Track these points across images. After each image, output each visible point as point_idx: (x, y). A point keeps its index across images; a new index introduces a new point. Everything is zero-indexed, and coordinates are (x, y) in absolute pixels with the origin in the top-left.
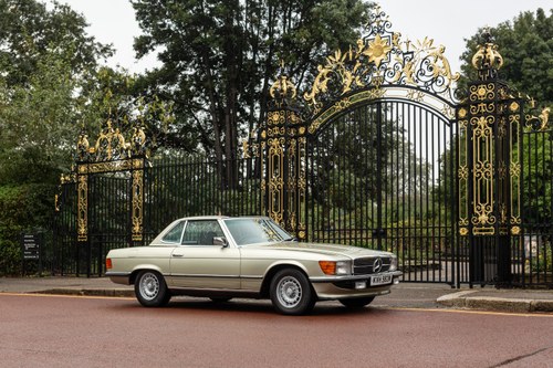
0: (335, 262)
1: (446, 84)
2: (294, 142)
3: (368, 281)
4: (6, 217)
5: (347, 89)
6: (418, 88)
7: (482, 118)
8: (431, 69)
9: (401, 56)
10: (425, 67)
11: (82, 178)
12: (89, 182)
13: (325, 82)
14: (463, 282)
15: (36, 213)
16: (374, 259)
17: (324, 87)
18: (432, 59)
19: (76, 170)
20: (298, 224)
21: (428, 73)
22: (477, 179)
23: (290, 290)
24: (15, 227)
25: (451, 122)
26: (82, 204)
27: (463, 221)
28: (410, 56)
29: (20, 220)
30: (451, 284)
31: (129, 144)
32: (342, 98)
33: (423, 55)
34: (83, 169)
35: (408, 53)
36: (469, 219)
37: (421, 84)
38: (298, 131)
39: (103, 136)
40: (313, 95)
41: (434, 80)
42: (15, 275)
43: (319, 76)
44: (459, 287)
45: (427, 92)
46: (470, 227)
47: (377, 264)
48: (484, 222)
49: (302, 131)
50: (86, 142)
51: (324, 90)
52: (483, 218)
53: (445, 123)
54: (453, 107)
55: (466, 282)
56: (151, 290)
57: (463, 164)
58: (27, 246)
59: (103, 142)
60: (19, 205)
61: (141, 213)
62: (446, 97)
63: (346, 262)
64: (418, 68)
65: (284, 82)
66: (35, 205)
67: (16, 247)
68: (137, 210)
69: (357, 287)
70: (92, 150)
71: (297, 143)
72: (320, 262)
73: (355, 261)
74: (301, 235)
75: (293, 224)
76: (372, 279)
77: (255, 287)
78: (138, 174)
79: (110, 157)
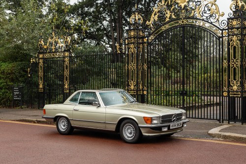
0: (151, 118)
1: (217, 18)
2: (141, 46)
3: (169, 127)
4: (6, 78)
5: (167, 20)
6: (203, 20)
7: (235, 36)
8: (210, 10)
9: (194, 3)
10: (206, 9)
11: (41, 61)
12: (44, 62)
13: (157, 16)
14: (225, 120)
15: (20, 77)
16: (172, 115)
17: (156, 18)
18: (210, 5)
19: (38, 57)
20: (143, 87)
21: (208, 12)
22: (232, 67)
23: (129, 131)
24: (10, 84)
25: (220, 37)
26: (41, 73)
27: (225, 89)
28: (199, 3)
29: (12, 80)
30: (219, 120)
31: (62, 44)
32: (165, 24)
33: (205, 3)
34: (41, 56)
35: (198, 2)
36: (228, 88)
37: (204, 18)
38: (143, 40)
39: (50, 40)
40: (151, 22)
41: (211, 16)
42: (10, 107)
43: (154, 13)
44: (223, 122)
45: (208, 22)
46: (229, 92)
47: (174, 117)
48: (235, 90)
49: (145, 40)
50: (43, 43)
51: (156, 20)
52: (235, 88)
53: (216, 38)
54: (221, 30)
55: (227, 120)
56: (64, 126)
57: (225, 59)
58: (15, 93)
60: (12, 73)
61: (68, 79)
62: (217, 24)
63: (157, 117)
64: (203, 9)
65: (137, 15)
66: (19, 73)
67: (10, 93)
68: (67, 77)
69: (163, 130)
70: (45, 47)
71: (143, 46)
72: (144, 117)
73: (162, 116)
74: (145, 93)
75: (141, 87)
76: (171, 126)
77: (113, 128)
78: (67, 59)
79: (53, 50)
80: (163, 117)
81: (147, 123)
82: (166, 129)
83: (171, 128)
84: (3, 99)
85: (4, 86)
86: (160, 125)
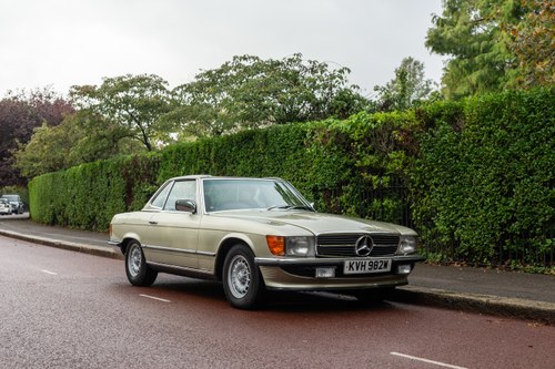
0: (286, 239)
3: (339, 268)
23: (241, 274)
47: (361, 244)
63: (307, 238)
69: (319, 275)
72: (268, 237)
73: (320, 237)
76: (347, 264)
77: (208, 267)
80: (322, 239)
81: (273, 253)
82: (329, 274)
83: (346, 271)
86: (313, 259)
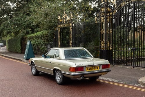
2: (109, 18)
4: (45, 39)
11: (59, 29)
12: (61, 30)
19: (58, 27)
20: (110, 45)
24: (46, 42)
26: (59, 36)
29: (48, 40)
31: (69, 19)
39: (63, 16)
49: (111, 14)
50: (60, 18)
58: (48, 48)
59: (63, 18)
60: (47, 36)
61: (71, 39)
70: (61, 21)
71: (110, 18)
74: (111, 49)
75: (108, 45)
78: (71, 28)
79: (65, 23)
84: (44, 51)
85: (43, 44)
